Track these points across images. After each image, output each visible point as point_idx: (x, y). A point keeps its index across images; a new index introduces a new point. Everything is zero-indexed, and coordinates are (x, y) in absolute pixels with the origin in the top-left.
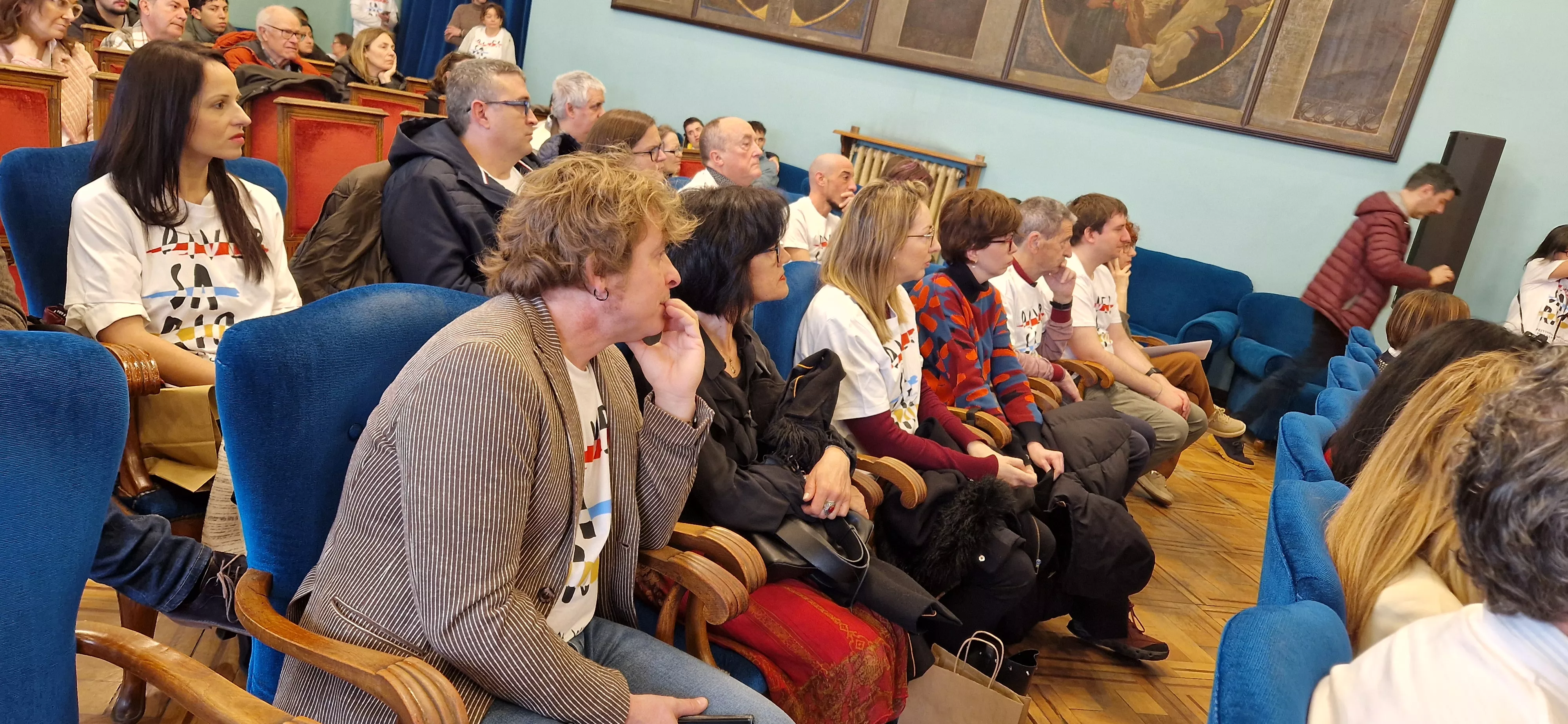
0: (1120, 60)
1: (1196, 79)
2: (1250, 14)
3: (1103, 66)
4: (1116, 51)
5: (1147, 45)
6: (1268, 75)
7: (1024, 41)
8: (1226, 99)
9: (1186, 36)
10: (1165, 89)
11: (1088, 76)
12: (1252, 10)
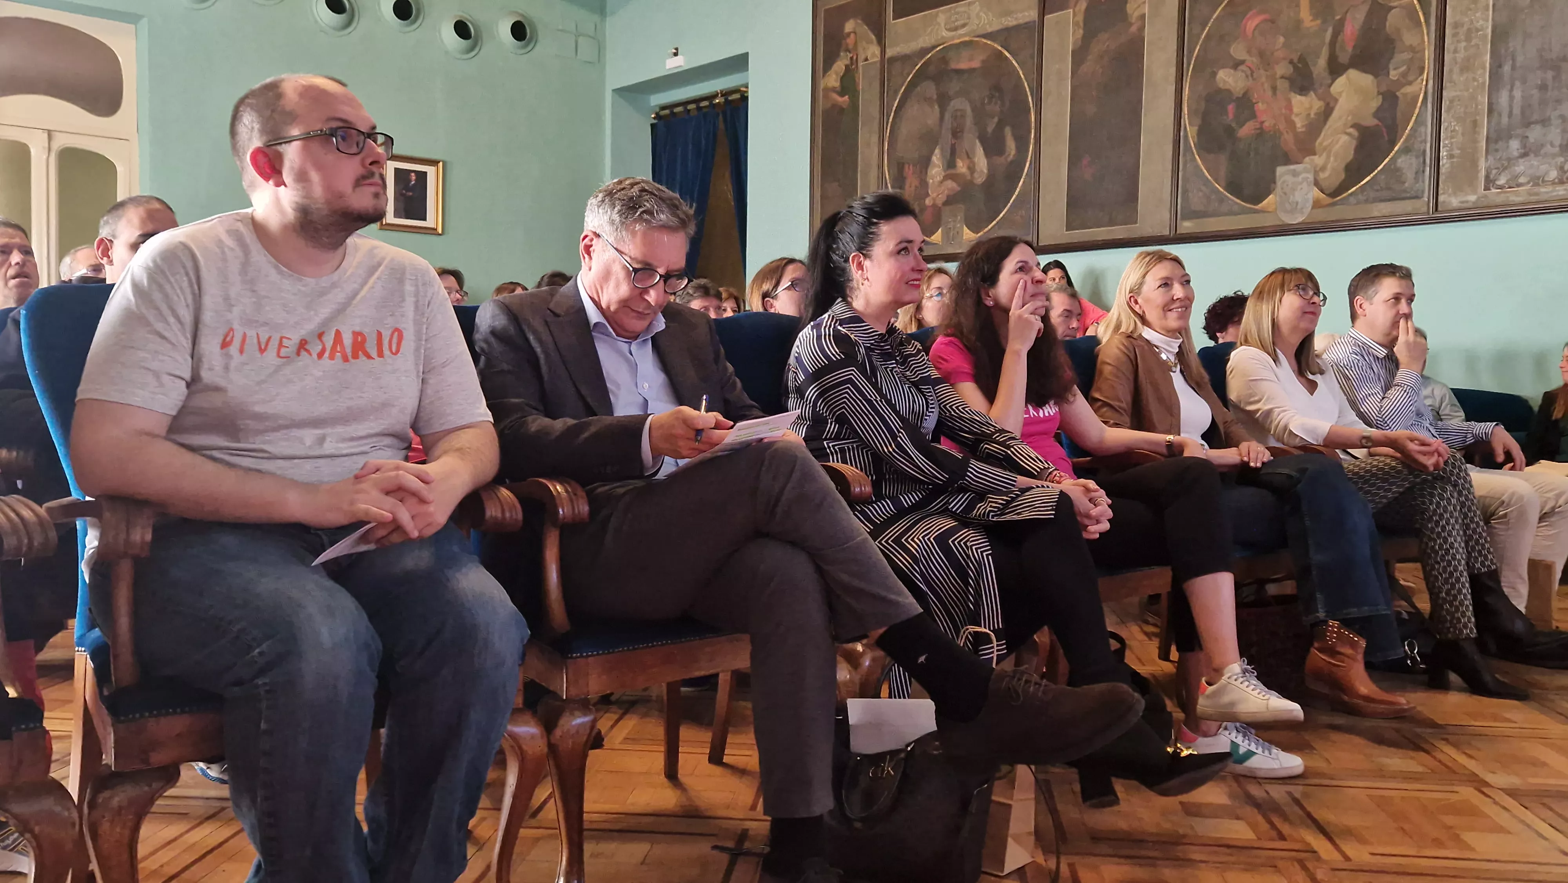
0: (1284, 182)
1: (1368, 178)
2: (1405, 95)
3: (1269, 193)
4: (1278, 174)
5: (1307, 159)
6: (1443, 153)
7: (1185, 191)
8: (1405, 191)
9: (1345, 138)
10: (1339, 198)
11: (1256, 207)
12: (1408, 89)
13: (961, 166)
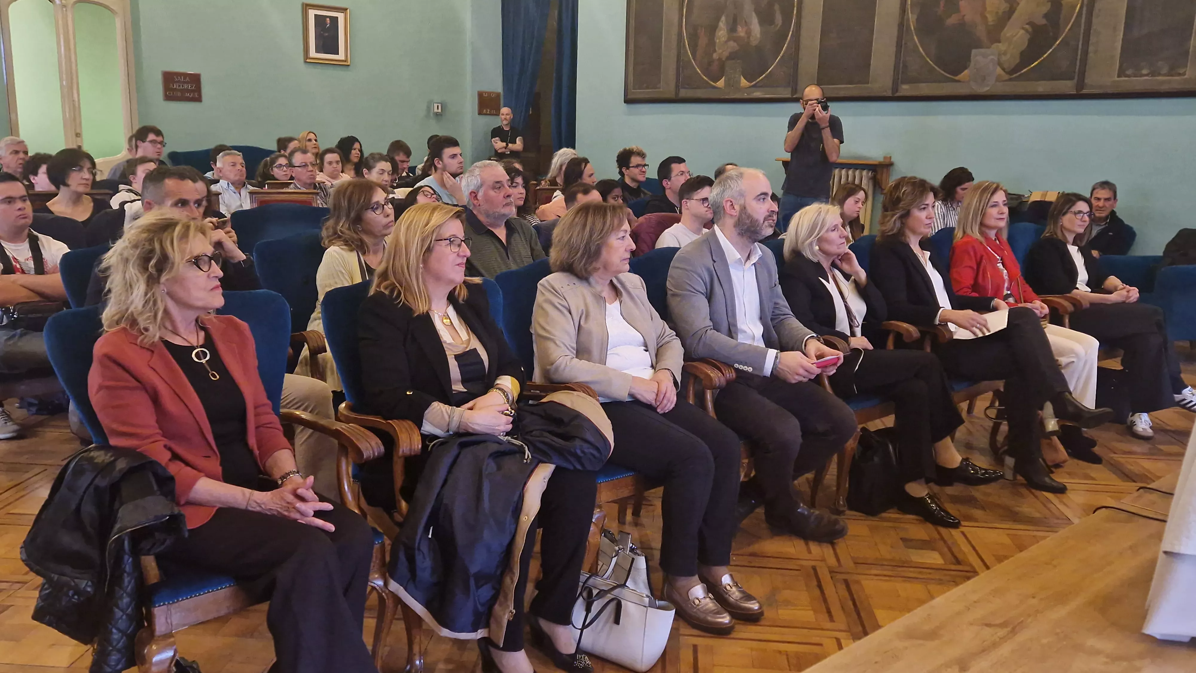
0: (977, 61)
1: (1036, 63)
2: (1067, 3)
3: (966, 68)
4: (972, 54)
6: (1091, 48)
7: (905, 62)
8: (1061, 74)
11: (957, 78)
13: (741, 32)
